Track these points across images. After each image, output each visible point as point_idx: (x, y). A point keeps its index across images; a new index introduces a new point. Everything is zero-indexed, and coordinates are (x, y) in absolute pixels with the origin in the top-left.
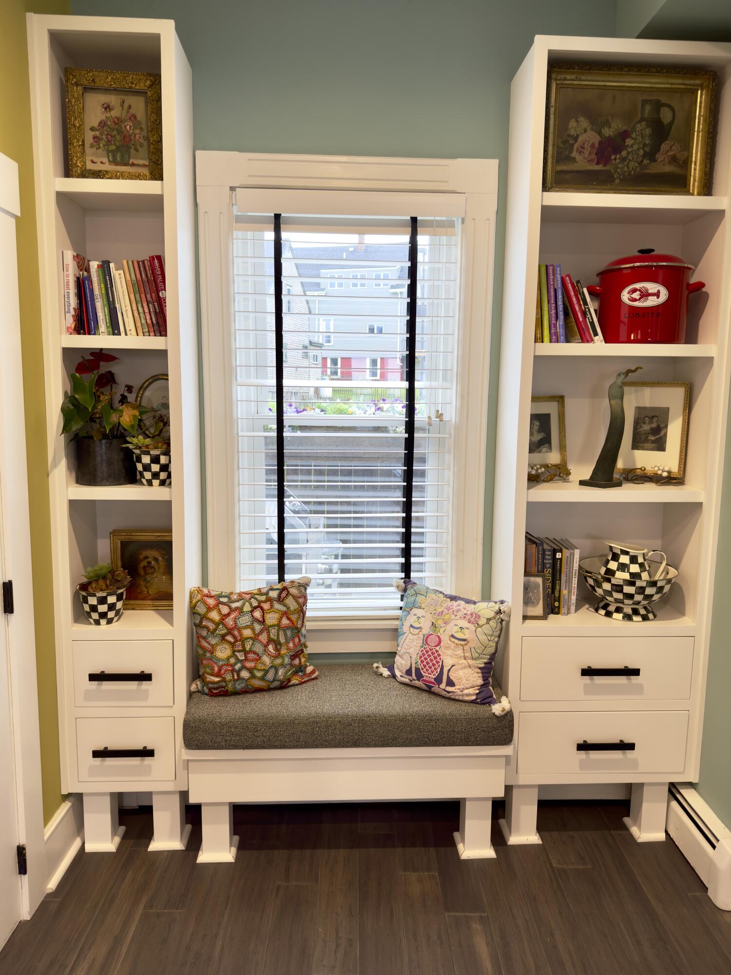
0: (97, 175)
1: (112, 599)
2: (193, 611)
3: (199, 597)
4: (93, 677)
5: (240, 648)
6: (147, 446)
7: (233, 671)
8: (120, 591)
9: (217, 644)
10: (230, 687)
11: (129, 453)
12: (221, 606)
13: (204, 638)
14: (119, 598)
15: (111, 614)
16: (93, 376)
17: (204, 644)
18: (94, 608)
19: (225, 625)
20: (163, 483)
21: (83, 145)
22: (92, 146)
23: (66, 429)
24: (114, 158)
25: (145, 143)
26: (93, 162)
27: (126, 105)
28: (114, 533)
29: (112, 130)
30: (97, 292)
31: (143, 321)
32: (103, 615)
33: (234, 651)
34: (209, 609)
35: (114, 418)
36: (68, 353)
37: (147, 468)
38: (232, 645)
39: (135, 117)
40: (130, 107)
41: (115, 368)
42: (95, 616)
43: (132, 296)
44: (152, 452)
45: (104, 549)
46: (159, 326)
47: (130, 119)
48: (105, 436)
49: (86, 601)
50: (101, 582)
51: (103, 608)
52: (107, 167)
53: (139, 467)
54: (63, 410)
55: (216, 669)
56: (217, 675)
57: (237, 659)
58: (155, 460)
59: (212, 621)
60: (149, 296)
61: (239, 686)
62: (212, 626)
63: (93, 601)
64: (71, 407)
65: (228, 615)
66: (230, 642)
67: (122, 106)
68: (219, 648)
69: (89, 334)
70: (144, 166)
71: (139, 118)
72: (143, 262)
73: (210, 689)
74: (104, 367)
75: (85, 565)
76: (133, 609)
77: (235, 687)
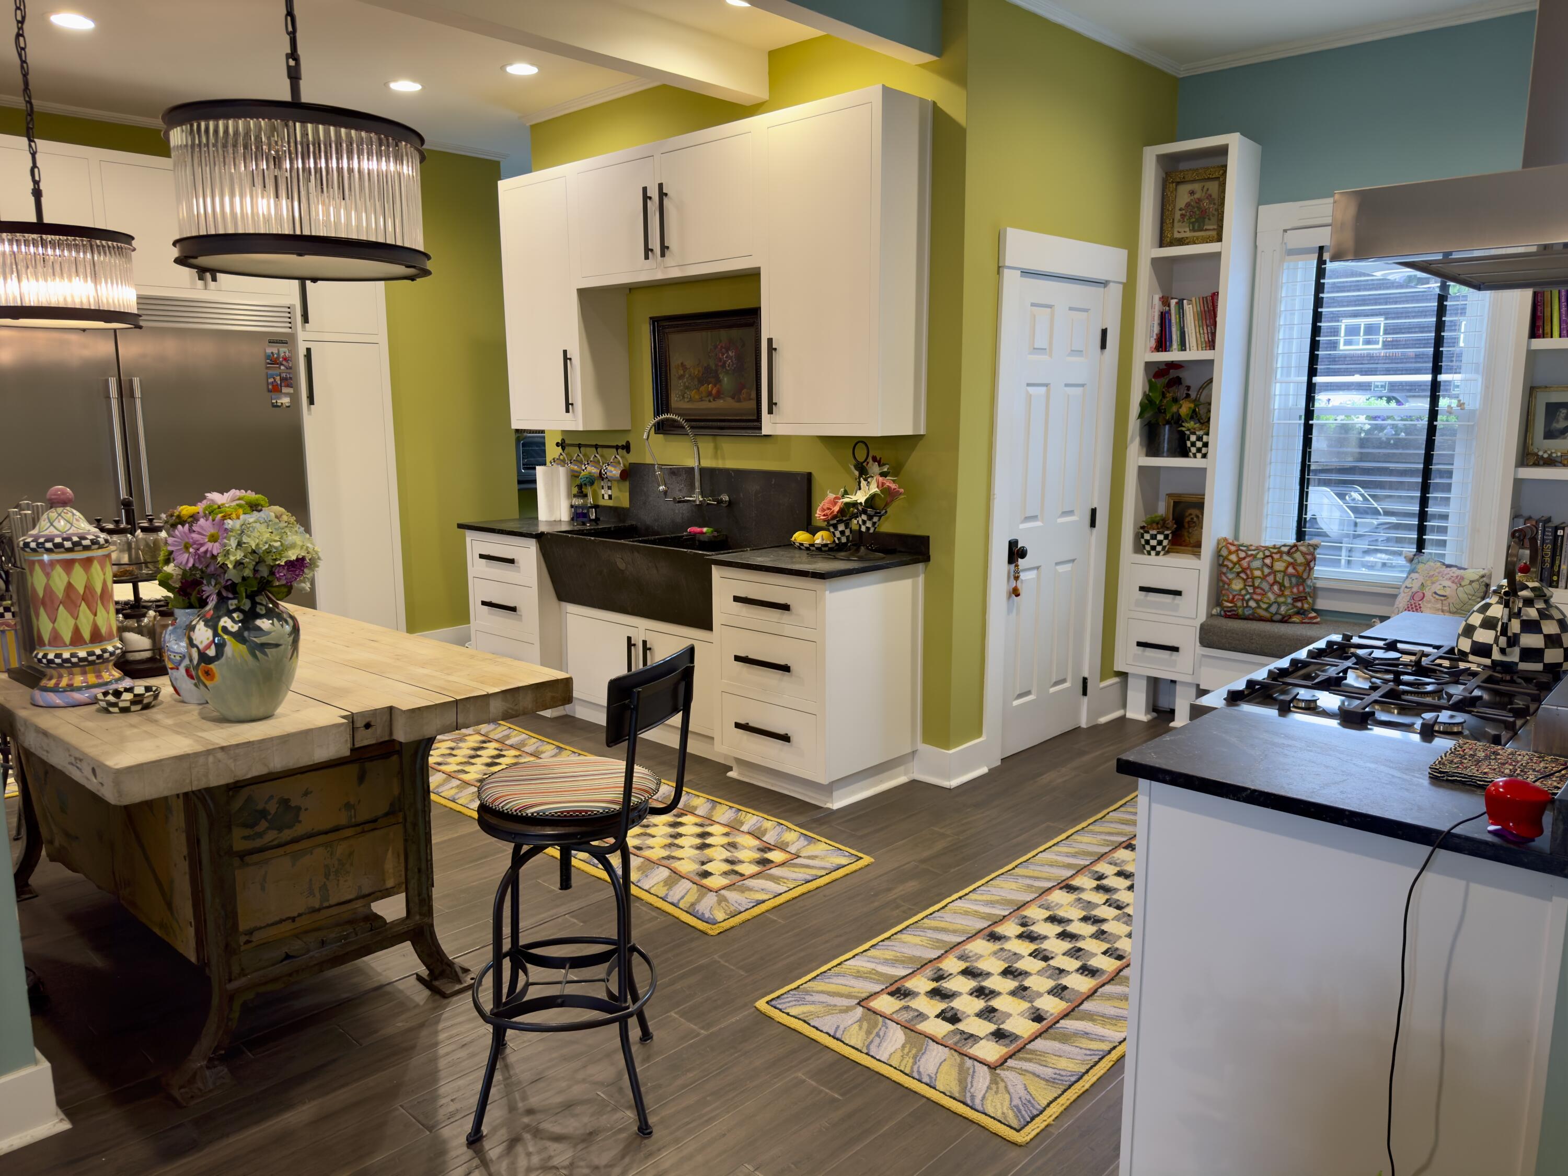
0: (1181, 242)
1: (1160, 537)
2: (1218, 554)
3: (1224, 544)
4: (1142, 589)
5: (1251, 584)
6: (1194, 429)
7: (1243, 600)
8: (1166, 532)
9: (1233, 579)
10: (1240, 611)
11: (1183, 433)
12: (1239, 552)
13: (1224, 574)
14: (1166, 537)
15: (1159, 548)
16: (1164, 380)
17: (1224, 578)
18: (1147, 542)
19: (1240, 565)
20: (1204, 456)
21: (1173, 222)
22: (1179, 221)
23: (1141, 416)
24: (1193, 227)
25: (1216, 213)
26: (1179, 232)
27: (1205, 189)
28: (1169, 495)
29: (1194, 208)
30: (1173, 321)
31: (1203, 340)
32: (1153, 548)
33: (1245, 585)
34: (1230, 553)
35: (1174, 409)
36: (1148, 365)
37: (1193, 444)
38: (1245, 580)
39: (1211, 196)
40: (1208, 190)
41: (1183, 374)
42: (1148, 548)
43: (1197, 322)
44: (1198, 433)
45: (1162, 509)
46: (1211, 344)
47: (1207, 198)
48: (1168, 422)
49: (1143, 537)
50: (1155, 525)
51: (1154, 543)
52: (1189, 234)
53: (1189, 444)
54: (1141, 404)
55: (1231, 597)
56: (1231, 602)
57: (1247, 591)
58: (1200, 439)
59: (1231, 561)
60: (1208, 322)
61: (1248, 612)
62: (1230, 565)
63: (1147, 536)
64: (1147, 402)
65: (1244, 558)
66: (1243, 579)
67: (1202, 190)
68: (1234, 582)
69: (1166, 351)
70: (1214, 229)
71: (1213, 197)
72: (1206, 298)
73: (1225, 611)
74: (1173, 373)
75: (1146, 515)
76: (1177, 552)
77: (1244, 612)
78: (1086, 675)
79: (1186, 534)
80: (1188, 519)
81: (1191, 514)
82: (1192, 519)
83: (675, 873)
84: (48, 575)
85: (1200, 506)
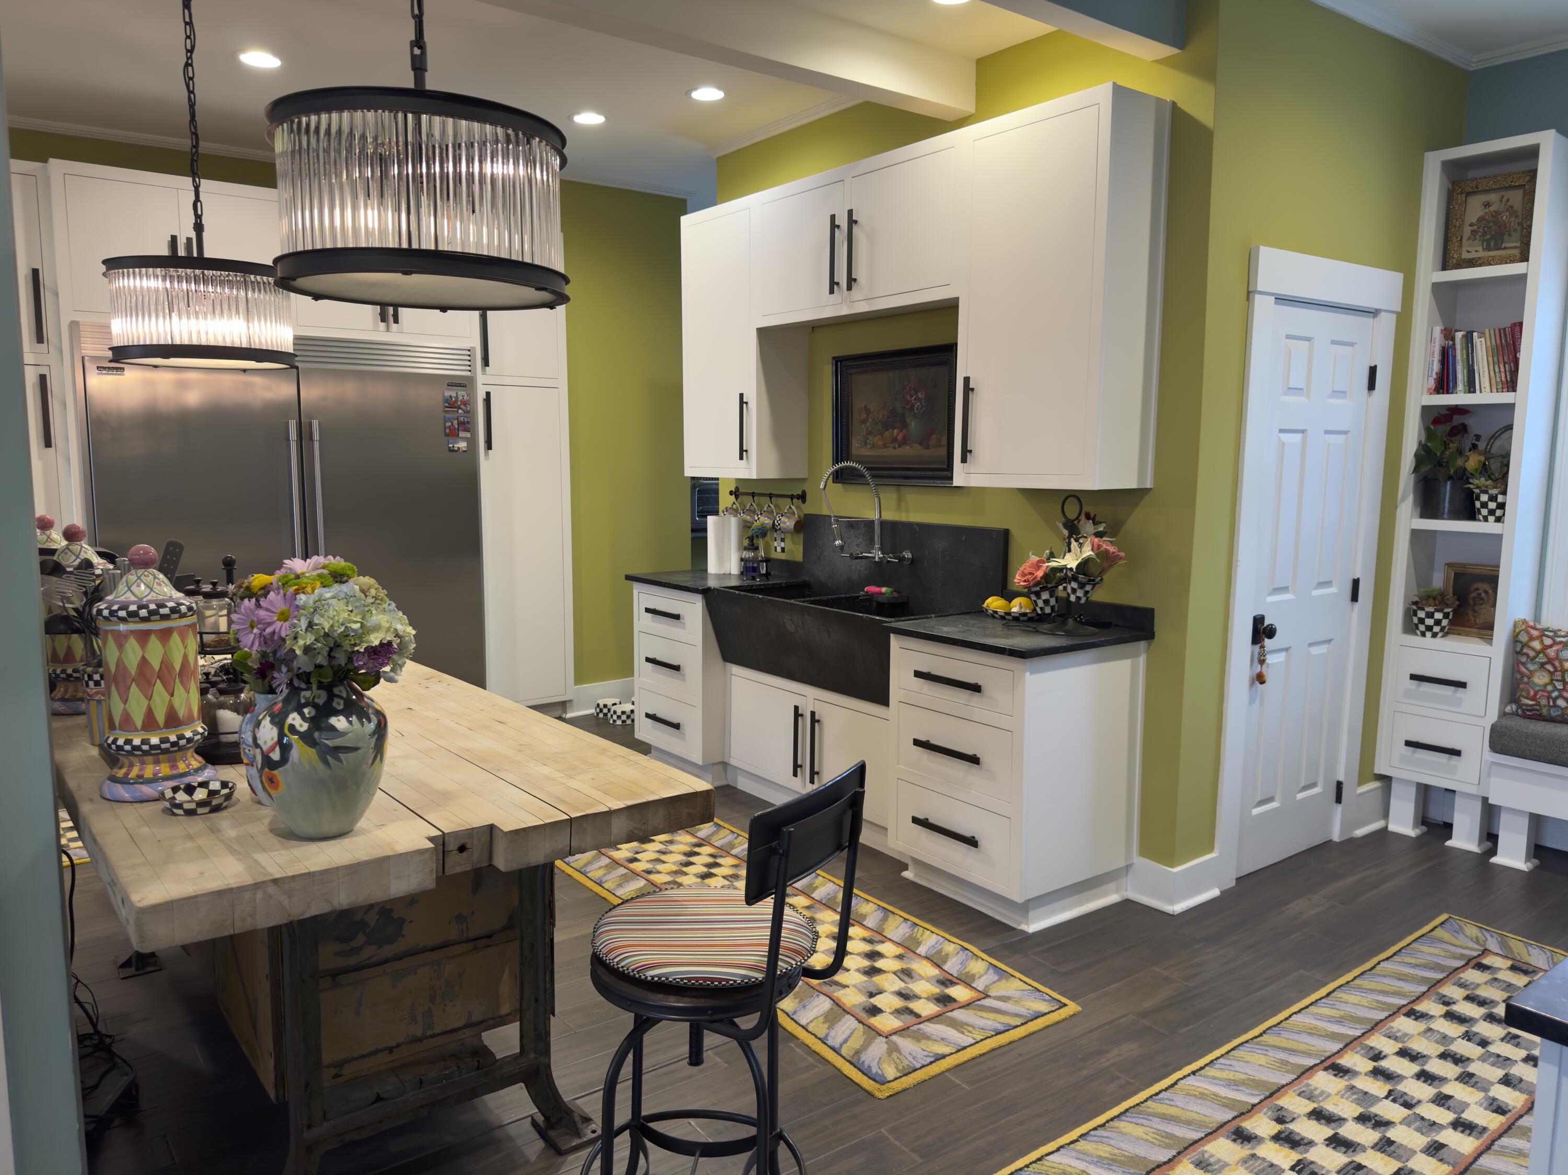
0: (1471, 263)
1: (1438, 616)
2: (1515, 639)
3: (1524, 627)
4: (1413, 677)
5: (1560, 678)
6: (1487, 487)
7: (1549, 697)
8: (1446, 610)
9: (1535, 671)
10: (1544, 711)
11: (1471, 492)
12: (1544, 638)
13: (1523, 664)
14: (1446, 616)
15: (1436, 629)
16: (1447, 427)
17: (1523, 669)
18: (1422, 621)
19: (1546, 655)
20: (1499, 520)
21: (1461, 240)
22: (1469, 239)
23: (1416, 470)
24: (1488, 245)
25: (1519, 228)
26: (1468, 252)
27: (1504, 200)
28: (1449, 565)
29: (1489, 222)
30: (1459, 357)
31: (1498, 380)
32: (1429, 628)
33: (1552, 680)
34: (1532, 638)
35: (1460, 462)
36: (1426, 409)
37: (1484, 505)
38: (1551, 673)
39: (1512, 207)
40: (1508, 200)
41: (1469, 421)
42: (1422, 628)
43: (1490, 359)
44: (1491, 492)
45: (1439, 581)
46: (1511, 385)
47: (1507, 210)
48: (1450, 478)
49: (1415, 614)
50: (1431, 601)
51: (1430, 622)
52: (1482, 254)
53: (1478, 504)
54: (1417, 455)
55: (1532, 693)
56: (1532, 700)
57: (1555, 687)
58: (1493, 498)
59: (1533, 649)
60: (1506, 358)
61: (1554, 713)
62: (1532, 654)
63: (1421, 614)
64: (1423, 453)
65: (1551, 646)
66: (1549, 671)
67: (1501, 201)
68: (1537, 674)
69: (1448, 393)
70: (1516, 247)
71: (1516, 208)
72: (1504, 329)
73: (1523, 710)
74: (1457, 420)
75: (1419, 586)
76: (1459, 634)
77: (1549, 713)
78: (1341, 779)
79: (1470, 612)
80: (1474, 594)
81: (1477, 589)
82: (1479, 595)
83: (838, 1005)
84: (120, 647)
85: (1493, 580)
